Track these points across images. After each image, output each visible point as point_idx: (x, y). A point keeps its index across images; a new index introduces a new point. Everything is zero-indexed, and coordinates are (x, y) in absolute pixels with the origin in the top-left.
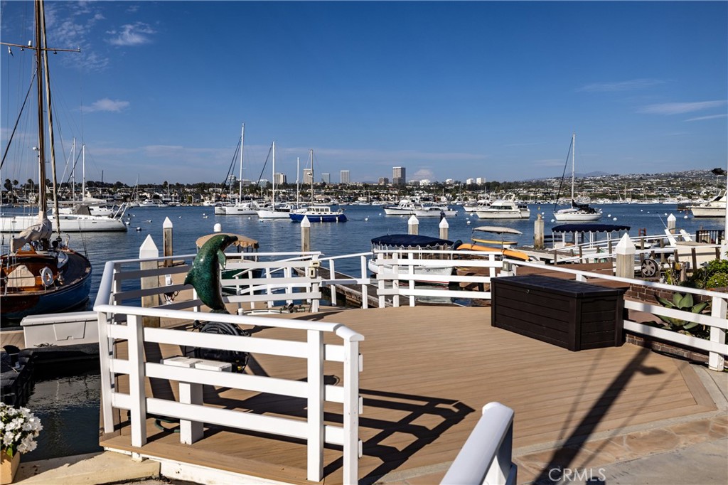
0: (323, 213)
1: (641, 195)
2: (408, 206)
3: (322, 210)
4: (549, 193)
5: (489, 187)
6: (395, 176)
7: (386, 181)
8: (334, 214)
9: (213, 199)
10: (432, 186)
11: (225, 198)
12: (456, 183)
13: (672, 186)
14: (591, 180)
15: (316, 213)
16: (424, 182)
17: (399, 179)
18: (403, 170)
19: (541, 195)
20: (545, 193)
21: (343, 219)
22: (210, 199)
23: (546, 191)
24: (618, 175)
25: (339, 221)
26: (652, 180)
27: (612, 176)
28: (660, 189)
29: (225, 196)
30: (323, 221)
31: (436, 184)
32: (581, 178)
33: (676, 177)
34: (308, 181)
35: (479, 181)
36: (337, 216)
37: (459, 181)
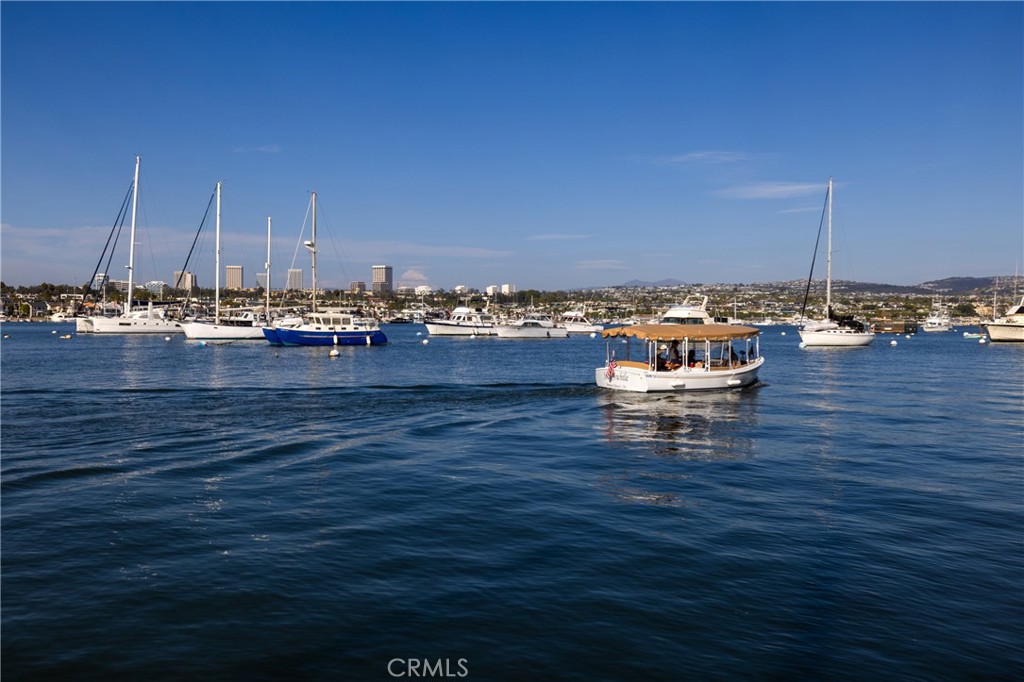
0: (338, 328)
1: (745, 312)
2: (470, 319)
3: (336, 321)
4: (616, 309)
5: (523, 298)
6: (375, 280)
7: (362, 286)
8: (362, 329)
9: (70, 310)
10: (436, 296)
11: (92, 309)
12: (472, 291)
13: (781, 300)
14: (666, 291)
15: (325, 328)
16: (421, 290)
17: (383, 285)
18: (389, 270)
19: (603, 311)
20: (609, 309)
21: (379, 339)
22: (64, 311)
23: (610, 305)
24: (701, 285)
25: (372, 344)
26: (751, 293)
27: (694, 285)
28: (768, 305)
29: (92, 305)
30: (339, 344)
31: (441, 293)
32: (651, 289)
33: (783, 289)
34: (234, 284)
35: (505, 289)
36: (368, 333)
37: (475, 289)
